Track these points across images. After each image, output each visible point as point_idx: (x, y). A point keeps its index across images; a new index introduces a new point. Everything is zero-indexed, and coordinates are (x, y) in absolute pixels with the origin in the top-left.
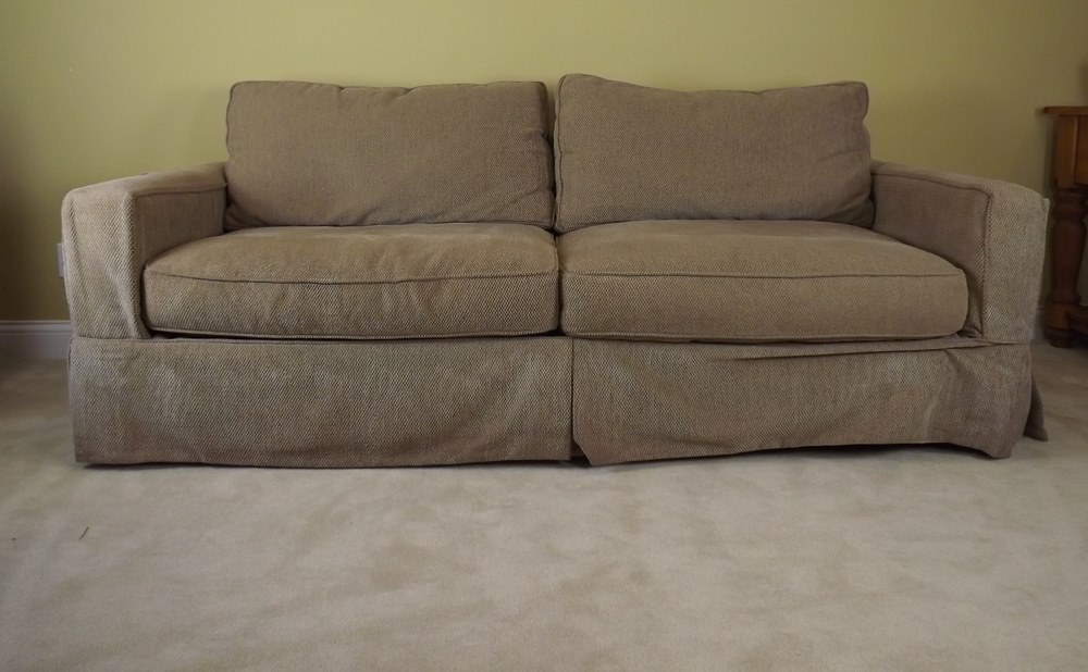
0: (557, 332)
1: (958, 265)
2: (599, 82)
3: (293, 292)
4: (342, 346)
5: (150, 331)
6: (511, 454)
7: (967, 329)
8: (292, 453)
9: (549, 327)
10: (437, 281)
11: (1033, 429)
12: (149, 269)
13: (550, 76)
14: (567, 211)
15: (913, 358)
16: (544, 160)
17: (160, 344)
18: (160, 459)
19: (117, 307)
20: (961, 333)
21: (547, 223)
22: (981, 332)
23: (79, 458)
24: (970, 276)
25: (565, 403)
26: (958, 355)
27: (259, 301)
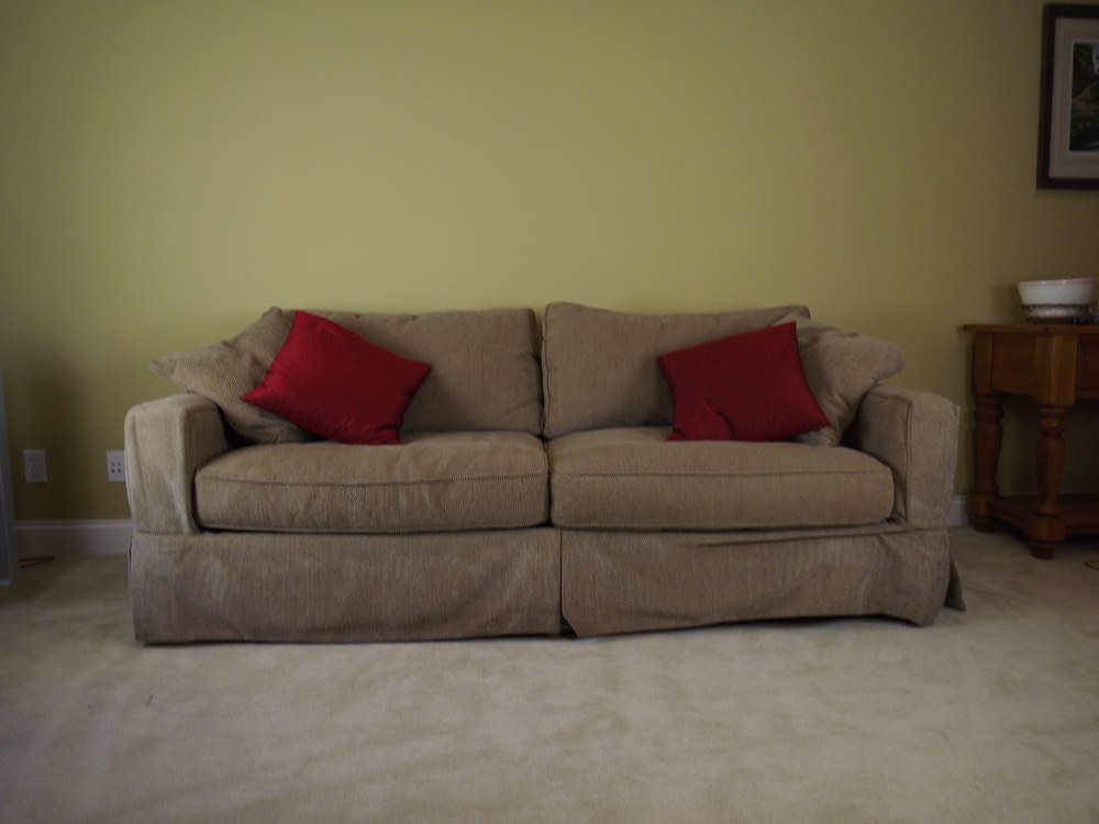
0: (548, 524)
1: (885, 462)
2: (579, 309)
3: (323, 493)
4: (365, 538)
5: (200, 527)
6: (510, 628)
7: (894, 516)
8: (323, 630)
9: (541, 519)
10: (444, 482)
11: (952, 600)
12: (199, 475)
13: (537, 300)
14: (555, 418)
15: (849, 543)
16: (534, 376)
17: (209, 538)
18: (207, 637)
19: (171, 507)
20: (890, 520)
21: (537, 430)
22: (906, 519)
23: (138, 637)
24: (895, 472)
25: (555, 584)
26: (886, 539)
27: (294, 500)
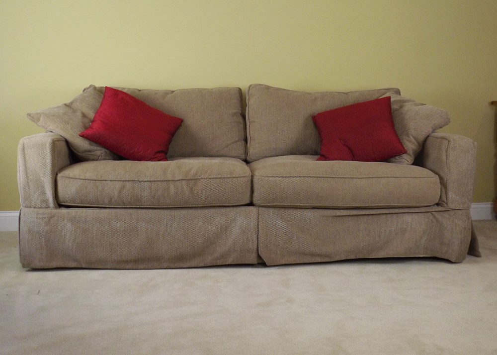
0: (251, 204)
2: (268, 88)
3: (128, 185)
4: (151, 211)
5: (59, 205)
6: (230, 262)
8: (127, 262)
9: (248, 202)
10: (196, 180)
12: (59, 175)
13: (243, 84)
14: (253, 150)
16: (242, 126)
17: (64, 211)
18: (63, 266)
19: (44, 193)
21: (243, 157)
23: (24, 266)
25: (255, 236)
27: (112, 190)
